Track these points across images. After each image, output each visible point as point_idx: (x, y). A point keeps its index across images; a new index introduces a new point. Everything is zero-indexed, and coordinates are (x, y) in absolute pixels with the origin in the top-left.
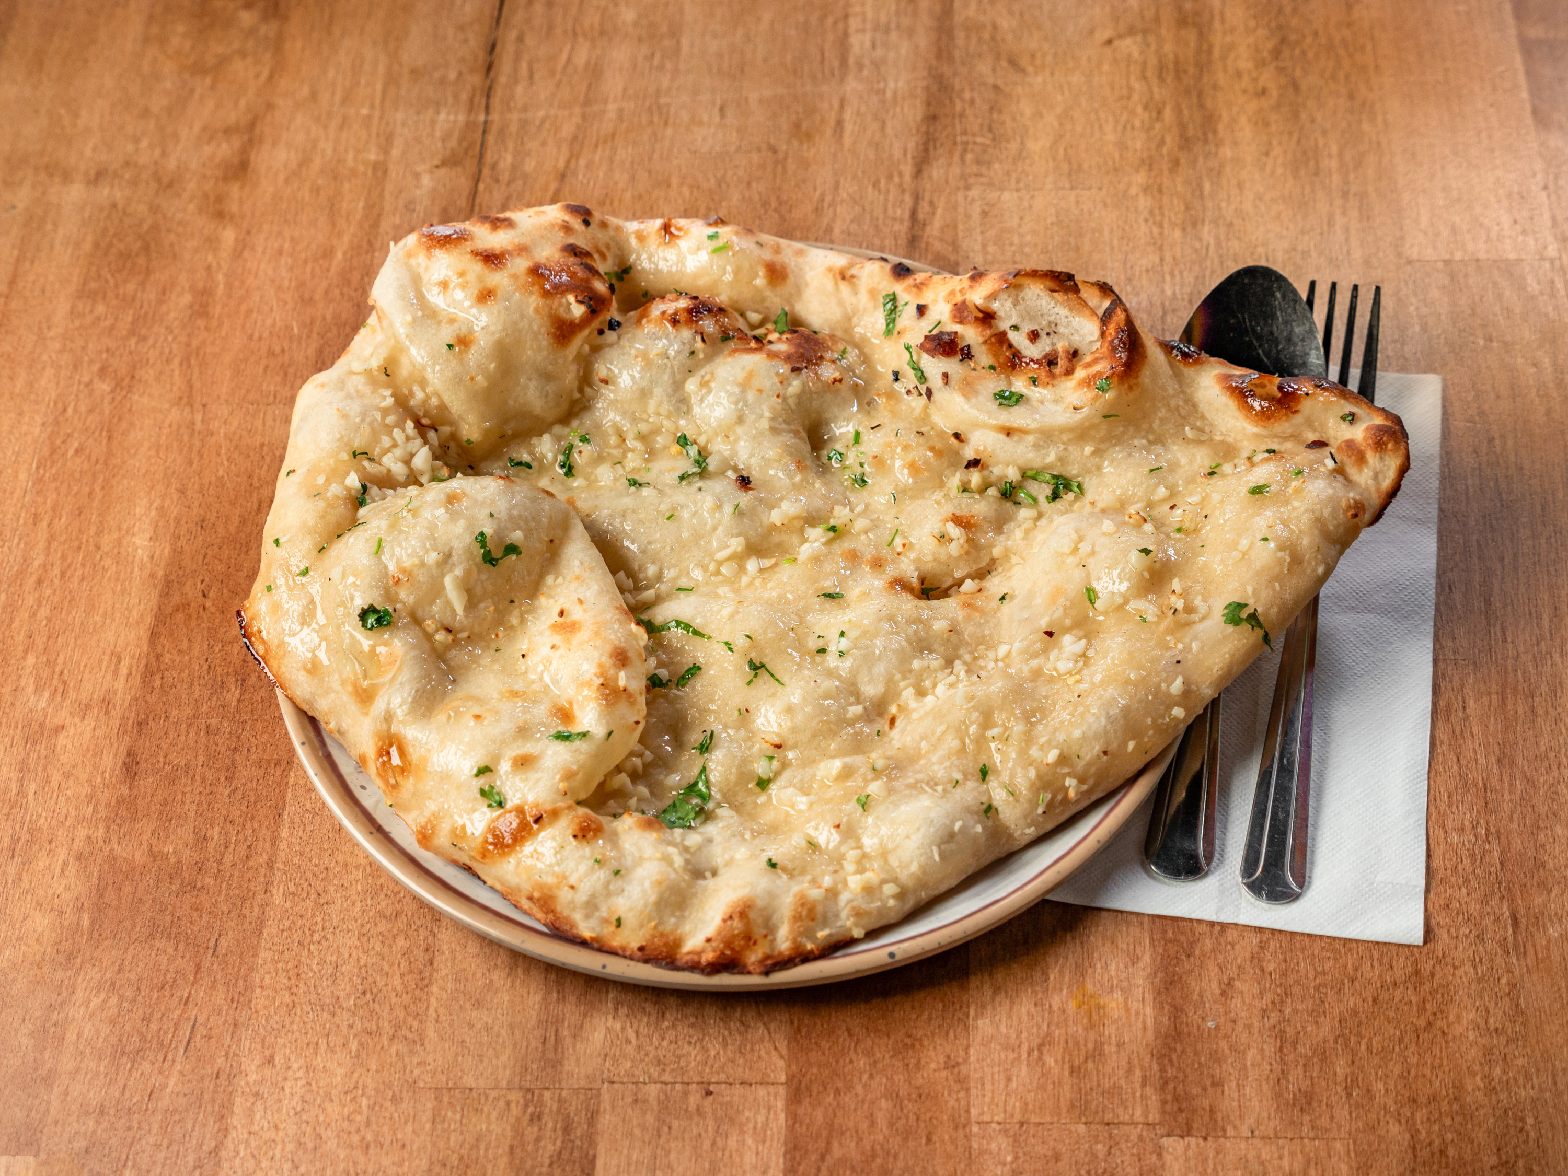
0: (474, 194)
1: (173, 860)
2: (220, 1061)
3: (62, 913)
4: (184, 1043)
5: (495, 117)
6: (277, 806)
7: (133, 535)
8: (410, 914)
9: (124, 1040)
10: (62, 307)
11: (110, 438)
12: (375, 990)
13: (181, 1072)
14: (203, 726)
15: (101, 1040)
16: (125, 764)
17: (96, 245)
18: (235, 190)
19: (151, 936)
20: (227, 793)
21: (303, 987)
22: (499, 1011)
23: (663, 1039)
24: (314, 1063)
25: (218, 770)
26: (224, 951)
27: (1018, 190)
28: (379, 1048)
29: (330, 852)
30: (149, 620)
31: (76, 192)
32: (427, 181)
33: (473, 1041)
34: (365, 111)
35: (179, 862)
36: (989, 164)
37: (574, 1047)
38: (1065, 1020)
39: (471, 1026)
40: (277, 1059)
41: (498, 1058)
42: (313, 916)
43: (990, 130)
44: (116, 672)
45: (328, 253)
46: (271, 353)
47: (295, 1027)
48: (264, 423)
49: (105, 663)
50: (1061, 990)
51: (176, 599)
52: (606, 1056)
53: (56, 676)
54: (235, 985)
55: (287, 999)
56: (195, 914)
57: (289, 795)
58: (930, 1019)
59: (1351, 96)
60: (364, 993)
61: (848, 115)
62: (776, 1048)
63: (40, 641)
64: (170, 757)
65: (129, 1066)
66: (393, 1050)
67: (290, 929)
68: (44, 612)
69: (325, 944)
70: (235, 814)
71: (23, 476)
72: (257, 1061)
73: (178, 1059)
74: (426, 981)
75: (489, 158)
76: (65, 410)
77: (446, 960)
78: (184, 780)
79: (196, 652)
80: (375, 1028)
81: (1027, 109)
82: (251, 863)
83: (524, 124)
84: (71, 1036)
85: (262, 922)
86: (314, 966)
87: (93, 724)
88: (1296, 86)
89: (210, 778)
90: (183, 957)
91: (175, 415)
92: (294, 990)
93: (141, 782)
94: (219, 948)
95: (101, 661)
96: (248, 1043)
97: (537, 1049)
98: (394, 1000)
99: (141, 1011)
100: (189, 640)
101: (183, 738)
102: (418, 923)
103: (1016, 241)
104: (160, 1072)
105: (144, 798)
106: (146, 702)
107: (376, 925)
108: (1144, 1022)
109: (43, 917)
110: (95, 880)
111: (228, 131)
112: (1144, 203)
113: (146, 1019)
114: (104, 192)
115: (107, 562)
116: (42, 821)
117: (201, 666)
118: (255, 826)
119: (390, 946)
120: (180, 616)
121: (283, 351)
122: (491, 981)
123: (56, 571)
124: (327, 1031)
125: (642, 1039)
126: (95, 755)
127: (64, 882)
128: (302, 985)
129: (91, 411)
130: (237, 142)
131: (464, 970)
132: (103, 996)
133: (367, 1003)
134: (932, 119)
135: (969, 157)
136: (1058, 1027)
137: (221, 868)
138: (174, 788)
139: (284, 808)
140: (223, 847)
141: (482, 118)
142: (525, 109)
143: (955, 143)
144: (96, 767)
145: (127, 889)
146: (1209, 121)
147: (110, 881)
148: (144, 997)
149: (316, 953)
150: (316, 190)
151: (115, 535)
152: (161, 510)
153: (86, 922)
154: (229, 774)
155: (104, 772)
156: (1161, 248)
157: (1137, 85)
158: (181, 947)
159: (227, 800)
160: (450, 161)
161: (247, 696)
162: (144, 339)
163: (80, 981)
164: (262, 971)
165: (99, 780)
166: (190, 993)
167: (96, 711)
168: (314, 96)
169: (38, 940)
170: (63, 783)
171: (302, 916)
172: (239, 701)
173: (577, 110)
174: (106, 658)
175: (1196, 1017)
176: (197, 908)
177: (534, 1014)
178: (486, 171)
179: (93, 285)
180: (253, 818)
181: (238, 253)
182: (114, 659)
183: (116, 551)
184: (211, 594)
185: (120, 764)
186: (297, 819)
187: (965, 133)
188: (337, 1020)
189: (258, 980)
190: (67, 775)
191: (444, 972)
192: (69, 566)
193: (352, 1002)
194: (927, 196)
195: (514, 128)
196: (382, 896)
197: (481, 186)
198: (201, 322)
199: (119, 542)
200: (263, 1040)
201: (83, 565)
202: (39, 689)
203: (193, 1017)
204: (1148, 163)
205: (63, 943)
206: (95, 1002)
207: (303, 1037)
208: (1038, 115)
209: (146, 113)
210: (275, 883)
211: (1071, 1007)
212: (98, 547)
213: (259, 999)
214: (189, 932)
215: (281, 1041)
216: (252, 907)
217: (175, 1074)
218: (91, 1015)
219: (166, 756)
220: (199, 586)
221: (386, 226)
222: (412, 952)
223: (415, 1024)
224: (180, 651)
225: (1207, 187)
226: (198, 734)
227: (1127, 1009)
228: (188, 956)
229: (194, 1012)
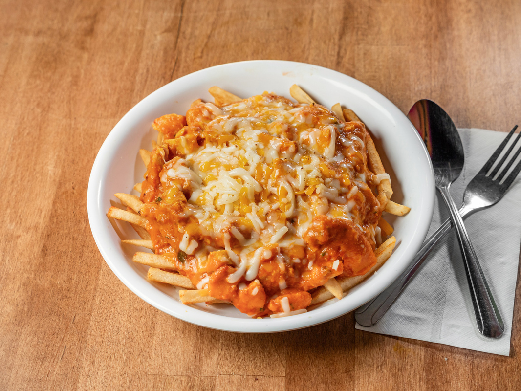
0: (176, 43)
1: (59, 287)
2: (75, 362)
3: (17, 305)
4: (61, 355)
5: (185, 14)
6: (98, 267)
7: (48, 165)
9: (39, 353)
10: (24, 81)
11: (40, 130)
12: (133, 337)
13: (60, 366)
14: (72, 237)
15: (30, 353)
16: (42, 250)
17: (37, 58)
18: (88, 39)
19: (50, 315)
20: (80, 262)
22: (179, 346)
23: (240, 359)
24: (109, 364)
25: (77, 253)
26: (77, 321)
27: (377, 45)
28: (134, 359)
29: (117, 285)
30: (53, 197)
31: (30, 39)
32: (159, 38)
33: (169, 357)
34: (137, 11)
35: (61, 287)
36: (367, 36)
37: (206, 361)
38: (391, 355)
39: (168, 352)
40: (96, 362)
41: (178, 364)
42: (110, 309)
43: (367, 23)
44: (40, 216)
45: (122, 63)
46: (100, 100)
47: (103, 350)
48: (97, 126)
49: (36, 213)
50: (389, 344)
51: (63, 190)
52: (218, 364)
53: (18, 217)
54: (81, 334)
55: (100, 340)
56: (67, 307)
57: (103, 263)
58: (340, 354)
59: (503, 13)
60: (129, 338)
61: (315, 17)
62: (282, 363)
63: (12, 204)
64: (59, 248)
65: (40, 363)
66: (139, 360)
67: (102, 313)
68: (14, 193)
69: (115, 319)
70: (83, 270)
71: (7, 143)
72: (88, 363)
73: (59, 361)
74: (152, 334)
75: (182, 29)
76: (24, 119)
77: (160, 327)
78: (64, 257)
79: (70, 209)
80: (132, 351)
81: (381, 15)
82: (88, 289)
83: (195, 17)
84: (19, 352)
85: (91, 311)
86: (110, 328)
87: (31, 235)
88: (482, 9)
89: (74, 256)
90: (62, 323)
91: (64, 122)
92: (103, 336)
93: (48, 257)
94: (75, 320)
95: (34, 212)
96: (85, 356)
97: (192, 361)
98: (140, 341)
99: (45, 343)
100: (67, 205)
101: (64, 241)
102: (150, 312)
103: (376, 64)
104: (52, 366)
105: (49, 263)
106: (51, 228)
107: (134, 313)
108: (421, 357)
109: (10, 306)
110: (30, 293)
111: (86, 18)
112: (424, 51)
113: (48, 346)
114: (40, 39)
115: (38, 175)
116: (11, 271)
117: (71, 215)
118: (90, 274)
119: (139, 321)
120: (64, 196)
121: (105, 99)
122: (176, 335)
123: (19, 178)
124: (114, 352)
125: (232, 358)
126: (31, 247)
127: (18, 294)
128: (106, 335)
129: (33, 119)
130: (89, 22)
131: (166, 330)
132: (31, 337)
133: (130, 342)
134: (346, 18)
135: (359, 33)
136: (388, 358)
137: (77, 290)
138: (60, 260)
139: (101, 268)
140: (78, 282)
141: (180, 15)
142: (196, 12)
143: (354, 28)
144: (31, 251)
145: (42, 297)
146: (449, 22)
147: (36, 294)
148: (47, 338)
149: (111, 323)
150: (118, 40)
151: (41, 165)
152: (58, 157)
153: (26, 309)
154: (81, 255)
155: (34, 253)
156: (430, 68)
157: (423, 8)
158: (61, 319)
159: (80, 265)
160: (168, 30)
162: (54, 93)
163: (23, 331)
164: (91, 329)
165: (32, 256)
166: (64, 337)
167: (32, 230)
168: (118, 6)
169: (8, 315)
170: (19, 257)
171: (106, 309)
172: (85, 228)
173: (215, 13)
174: (36, 211)
175: (440, 356)
176: (67, 305)
177: (192, 348)
178: (181, 35)
179: (36, 73)
180: (89, 272)
181: (89, 62)
182: (39, 211)
183: (41, 171)
184: (76, 188)
185: (40, 250)
186: (105, 273)
187: (358, 24)
188: (118, 348)
189: (89, 332)
190: (21, 254)
191: (159, 331)
192: (24, 176)
193: (124, 341)
194: (344, 47)
195: (191, 19)
196: (136, 302)
197: (179, 40)
198: (75, 88)
199: (42, 168)
200: (91, 355)
201: (29, 176)
202: (11, 222)
203: (65, 346)
204: (426, 36)
205: (17, 316)
206: (29, 339)
207: (106, 354)
208: (385, 18)
209: (56, 10)
210: (97, 296)
211: (393, 351)
212: (35, 170)
213: (90, 340)
214: (64, 313)
215: (97, 355)
216: (88, 305)
217: (58, 367)
218: (27, 344)
219: (57, 248)
220: (72, 185)
221: (144, 54)
222: (147, 323)
223: (148, 350)
224: (64, 209)
225: (448, 46)
226: (69, 240)
227: (414, 352)
228: (64, 323)
229: (65, 344)
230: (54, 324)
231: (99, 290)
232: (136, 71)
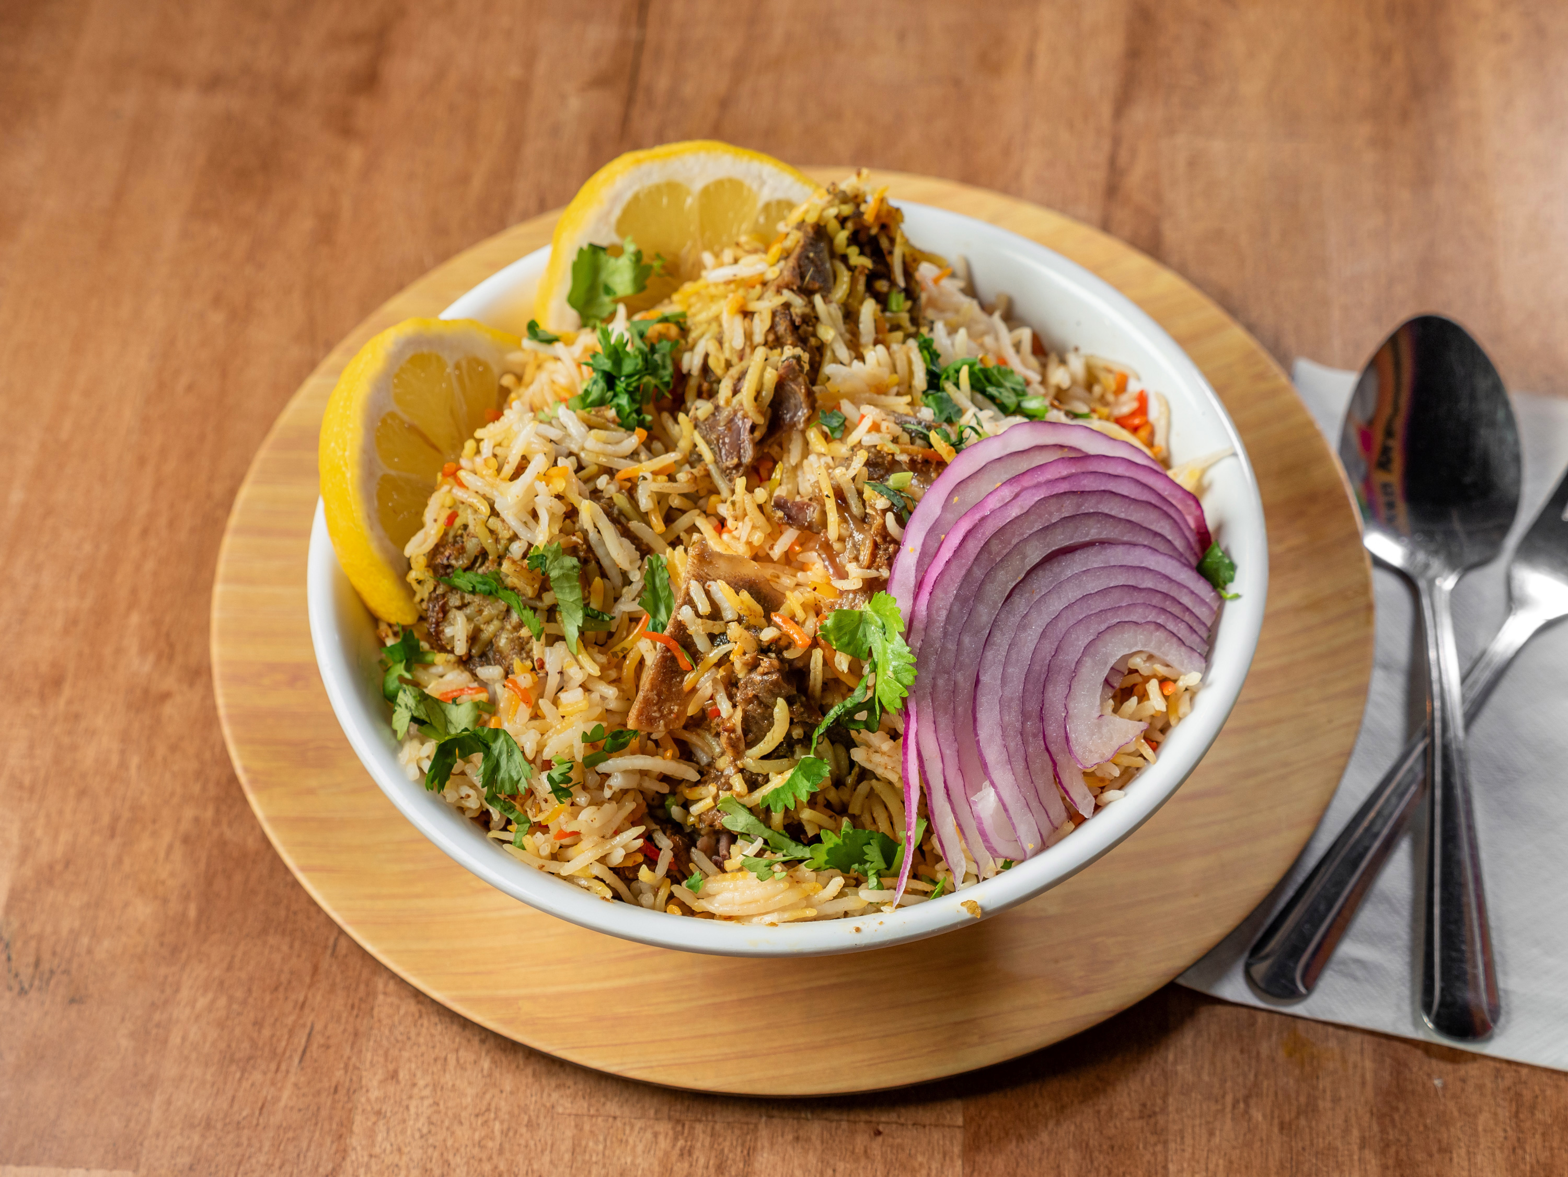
0: (626, 120)
2: (339, 1074)
3: (165, 901)
4: (300, 1053)
5: (651, 33)
9: (234, 1045)
10: (171, 230)
11: (224, 376)
13: (296, 1085)
15: (208, 1045)
17: (210, 159)
18: (363, 105)
19: (264, 931)
24: (442, 1081)
26: (344, 952)
27: (1228, 138)
31: (189, 99)
32: (575, 104)
34: (506, 22)
36: (1196, 108)
38: (1275, 1070)
40: (401, 1075)
43: (1198, 69)
45: (464, 179)
47: (422, 1040)
50: (1270, 1036)
53: (162, 637)
54: (356, 990)
56: (312, 909)
61: (1042, 48)
63: (145, 598)
65: (238, 1075)
68: (149, 566)
71: (127, 413)
72: (380, 1075)
73: (293, 1070)
75: (645, 77)
76: (174, 341)
81: (1239, 48)
83: (682, 45)
84: (175, 1039)
87: (202, 692)
88: (1541, 32)
90: (299, 956)
94: (338, 948)
96: (369, 1056)
99: (252, 1014)
103: (1226, 194)
104: (273, 1083)
108: (1363, 1076)
109: (146, 905)
110: (202, 866)
111: (357, 38)
112: (1370, 157)
113: (258, 1024)
114: (220, 102)
116: (146, 797)
123: (164, 520)
127: (169, 867)
129: (202, 344)
130: (365, 52)
132: (210, 995)
134: (1133, 54)
135: (1175, 99)
136: (1266, 1077)
141: (636, 34)
142: (683, 27)
143: (1158, 83)
145: (238, 878)
146: (1442, 69)
147: (220, 868)
148: (255, 999)
150: (452, 109)
153: (192, 912)
156: (1387, 210)
157: (1364, 25)
158: (297, 944)
160: (600, 81)
162: (261, 266)
163: (185, 978)
166: (306, 998)
169: (140, 930)
170: (169, 757)
173: (741, 30)
175: (1421, 1073)
178: (639, 96)
179: (207, 204)
181: (367, 173)
187: (1169, 71)
189: (380, 985)
190: (174, 748)
194: (1127, 143)
195: (670, 47)
197: (634, 110)
198: (325, 251)
200: (386, 1054)
202: (142, 650)
203: (309, 1024)
204: (1374, 113)
205: (168, 935)
206: (202, 1002)
208: (1251, 55)
209: (265, 14)
211: (1281, 1055)
213: (382, 1007)
214: (306, 928)
215: (406, 1054)
217: (289, 1086)
218: (198, 1017)
221: (529, 151)
227: (1344, 1061)
228: (304, 955)
229: (311, 1018)
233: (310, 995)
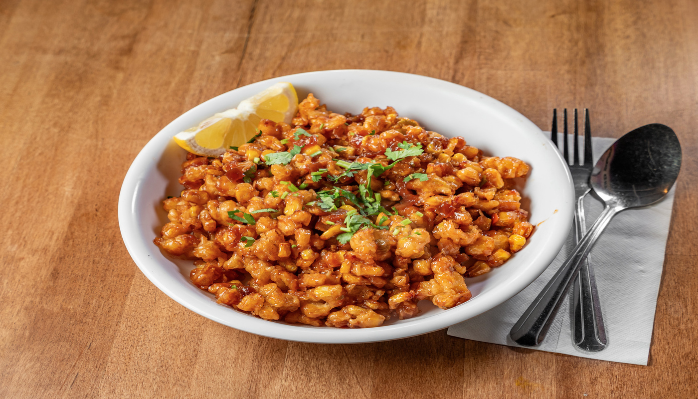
0: (240, 64)
1: (72, 311)
2: (88, 391)
3: (15, 330)
4: (71, 383)
5: (253, 35)
6: (125, 292)
7: (64, 186)
8: (187, 336)
9: (42, 380)
10: (37, 101)
11: (56, 150)
12: (167, 366)
13: (69, 394)
14: (92, 260)
15: (30, 380)
16: (52, 273)
17: (56, 77)
18: (125, 59)
19: (59, 340)
20: (101, 286)
21: (132, 363)
22: (228, 376)
23: (309, 390)
24: (135, 393)
25: (97, 277)
26: (94, 348)
27: (505, 70)
28: (167, 388)
29: (149, 311)
30: (69, 219)
31: (49, 57)
32: (218, 58)
33: (215, 387)
34: (190, 31)
35: (75, 312)
36: (492, 60)
37: (264, 392)
38: (511, 390)
39: (214, 381)
40: (116, 391)
41: (226, 395)
42: (139, 335)
43: (493, 47)
44: (51, 238)
45: (168, 83)
46: (137, 120)
47: (127, 379)
48: (131, 147)
49: (46, 235)
50: (510, 378)
51: (83, 211)
52: (280, 396)
53: (22, 239)
54: (98, 361)
55: (124, 367)
56: (81, 333)
57: (132, 288)
58: (443, 387)
59: (671, 40)
60: (162, 366)
61: (424, 40)
62: (365, 396)
63: (15, 225)
64: (75, 272)
65: (43, 391)
66: (175, 389)
67: (127, 340)
68: (18, 214)
69: (144, 346)
70: (104, 294)
71: (13, 162)
72: (107, 391)
73: (68, 389)
74: (193, 363)
75: (249, 50)
76: (35, 138)
77: (204, 355)
78: (80, 281)
79: (91, 232)
80: (166, 380)
81: (511, 40)
82: (110, 314)
83: (266, 39)
84: (16, 378)
85: (114, 337)
86: (138, 355)
87: (38, 258)
88: (644, 35)
89: (93, 280)
90: (73, 349)
91: (89, 142)
92: (128, 364)
93: (59, 281)
94: (92, 346)
95: (44, 234)
96: (102, 384)
97: (246, 392)
98: (176, 370)
99: (51, 369)
100: (88, 227)
101: (81, 264)
102: (191, 340)
103: (503, 89)
104: (58, 394)
105: (60, 287)
106: (65, 250)
107: (170, 340)
108: (551, 393)
109: (7, 331)
110: (33, 318)
111: (123, 37)
113: (54, 373)
114: (62, 58)
115: (50, 196)
116: (10, 294)
117: (93, 237)
118: (114, 299)
119: (176, 349)
120: (84, 218)
121: (143, 120)
122: (225, 364)
123: (26, 199)
124: (142, 381)
125: (298, 389)
126: (38, 269)
127: (18, 318)
128: (131, 362)
129: (48, 139)
130: (127, 42)
131: (212, 359)
132: (33, 363)
133: (163, 371)
134: (464, 42)
135: (482, 57)
136: (507, 392)
137: (96, 315)
138: (75, 284)
139: (128, 293)
140: (97, 308)
141: (246, 35)
142: (267, 33)
143: (475, 52)
144: (38, 274)
145: (49, 322)
146: (601, 48)
147: (41, 319)
148: (53, 364)
149: (139, 350)
150: (164, 60)
151: (56, 186)
152: (79, 178)
153: (27, 334)
154: (103, 279)
155: (42, 276)
156: (574, 94)
157: (566, 33)
158: (73, 345)
159: (101, 289)
160: (230, 51)
161: (114, 250)
162: (76, 113)
163: (22, 357)
164: (112, 356)
165: (39, 279)
166: (76, 363)
167: (40, 253)
168: (166, 25)
169: (3, 340)
170: (21, 280)
171: (134, 335)
172: (110, 251)
173: (292, 34)
174: (47, 233)
175: (577, 392)
176: (83, 331)
177: (246, 378)
178: (247, 56)
179: (54, 92)
180: (113, 296)
181: (124, 82)
182: (51, 233)
183: (55, 192)
184: (100, 210)
185: (50, 273)
186: (134, 298)
187: (480, 48)
188: (147, 376)
189: (110, 360)
190: (23, 277)
191: (202, 360)
192: (32, 197)
193: (156, 370)
194: (461, 71)
195: (261, 40)
196: (174, 329)
197: (244, 61)
198: (105, 108)
199: (57, 189)
200: (110, 384)
201: (39, 197)
202: (13, 243)
203: (76, 373)
204: (570, 62)
205: (15, 342)
206: (28, 365)
207: (131, 383)
208: (516, 42)
209: (85, 29)
210: (122, 322)
211: (515, 385)
212: (47, 191)
213: (110, 367)
214: (78, 339)
215: (119, 384)
216: (109, 331)
217: (65, 394)
218: (26, 370)
219: (72, 271)
220: (95, 207)
221: (197, 74)
222: (187, 351)
223: (186, 380)
224: (83, 231)
225: (599, 72)
226: (89, 263)
227: (543, 387)
228: (76, 349)
229: (77, 371)
230: (64, 350)
231: (125, 316)
232: (186, 91)
233: (77, 363)
